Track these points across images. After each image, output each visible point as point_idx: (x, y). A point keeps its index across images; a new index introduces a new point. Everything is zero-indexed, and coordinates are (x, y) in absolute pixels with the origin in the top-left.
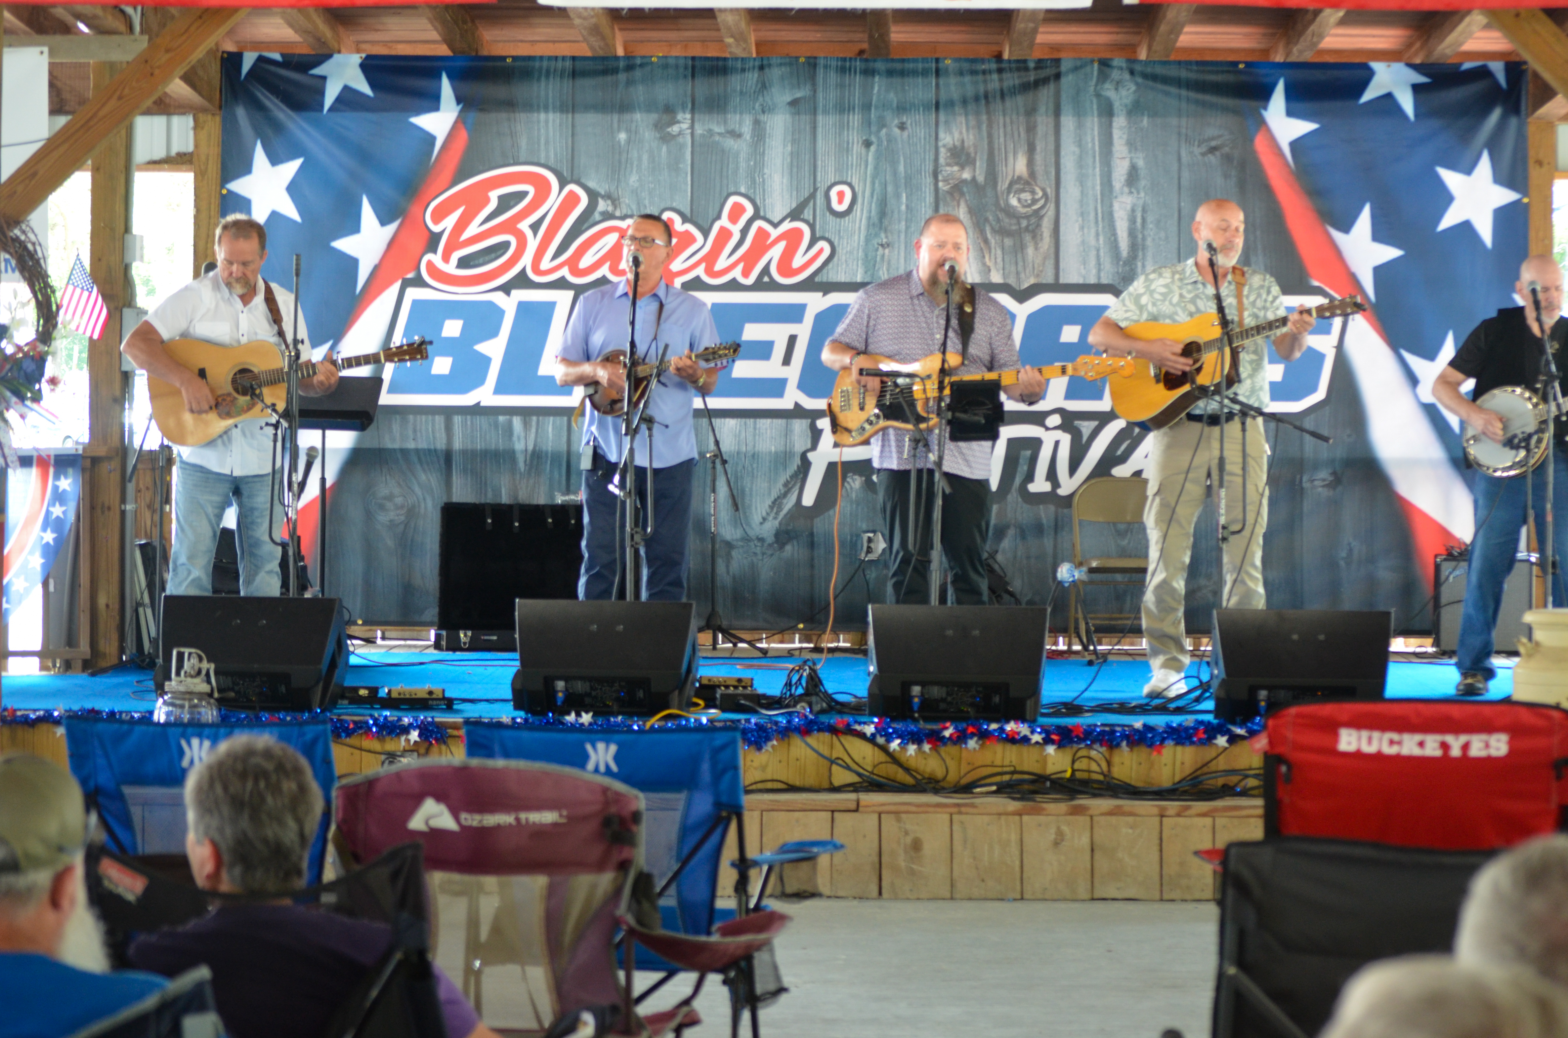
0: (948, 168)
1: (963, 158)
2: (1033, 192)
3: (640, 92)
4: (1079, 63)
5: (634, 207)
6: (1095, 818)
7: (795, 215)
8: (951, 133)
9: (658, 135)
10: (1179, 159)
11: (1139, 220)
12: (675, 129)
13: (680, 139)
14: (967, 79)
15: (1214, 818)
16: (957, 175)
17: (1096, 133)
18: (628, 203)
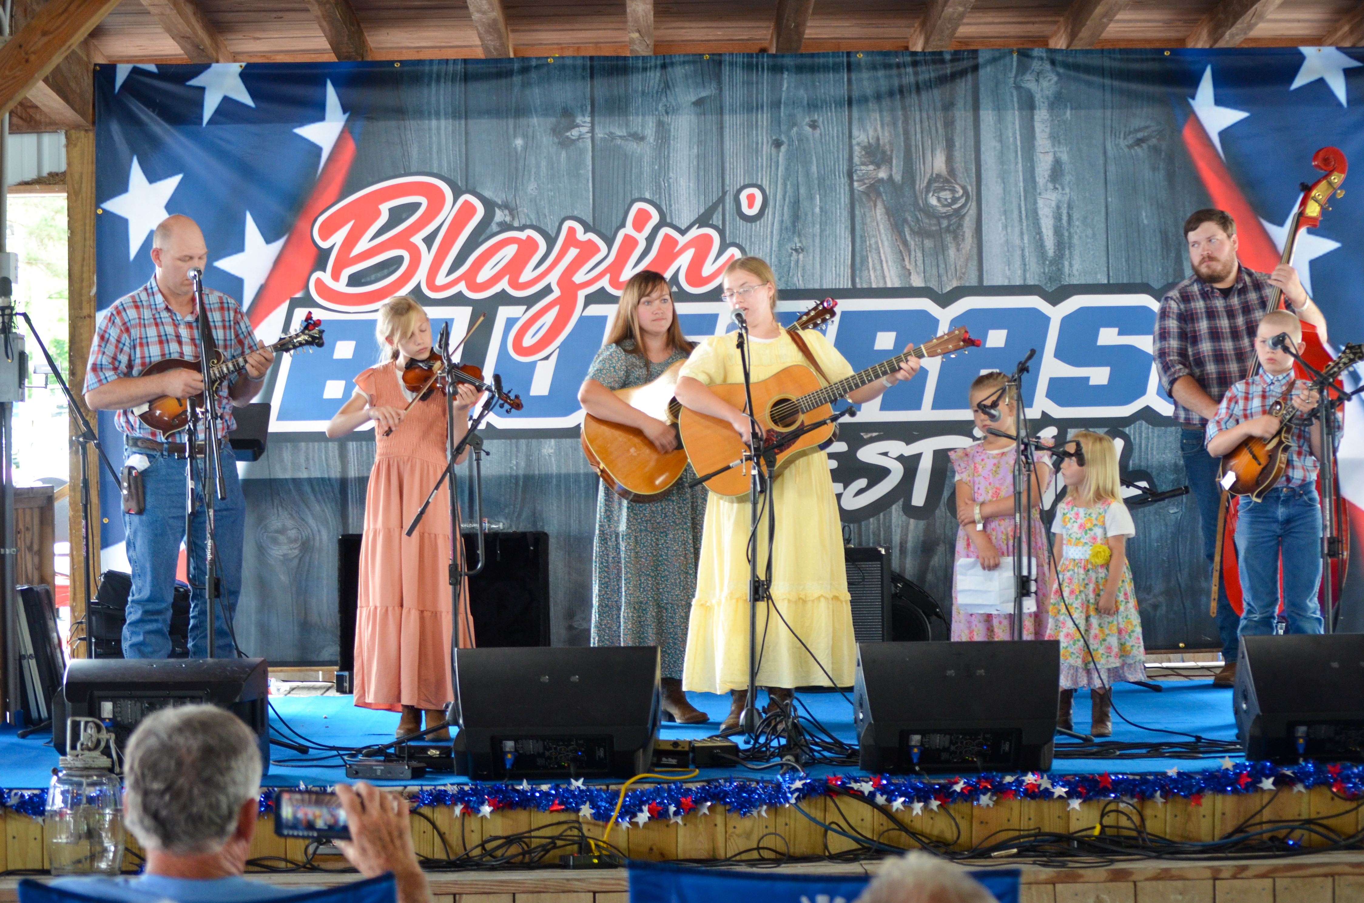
0: (863, 168)
1: (879, 156)
2: (953, 191)
3: (536, 94)
4: (997, 54)
5: (533, 216)
6: (1138, 884)
7: (703, 221)
8: (865, 130)
9: (556, 140)
10: (1105, 153)
11: (1065, 218)
12: (575, 133)
13: (580, 144)
14: (881, 73)
15: (1274, 879)
16: (873, 174)
17: (1017, 127)
18: (526, 213)
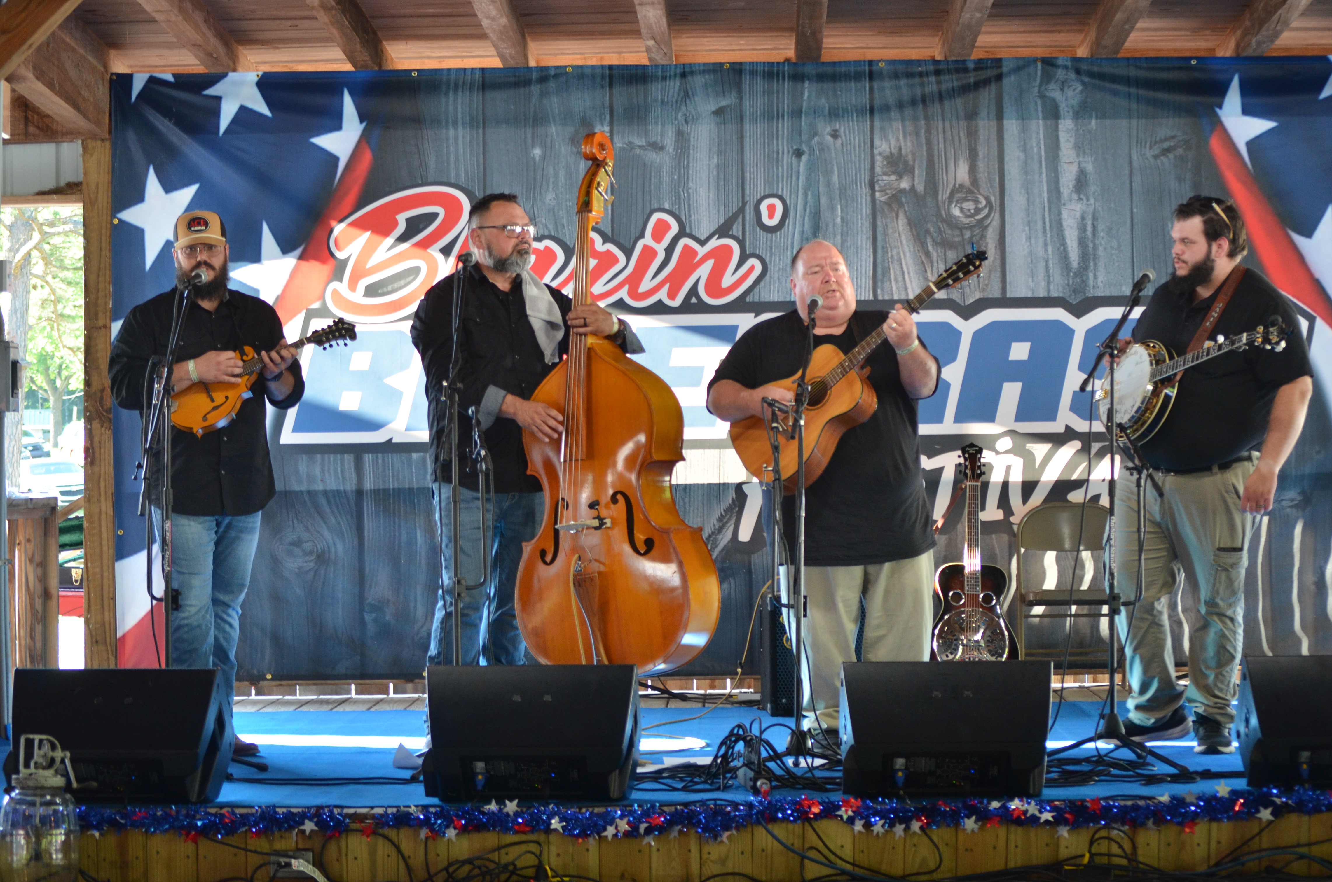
0: (885, 178)
1: (901, 166)
2: (976, 201)
3: (554, 103)
4: (1021, 63)
7: (723, 231)
8: (887, 140)
9: (575, 150)
10: (1130, 162)
11: (1089, 228)
14: (903, 82)
16: (895, 185)
17: (1041, 136)
18: (544, 223)
